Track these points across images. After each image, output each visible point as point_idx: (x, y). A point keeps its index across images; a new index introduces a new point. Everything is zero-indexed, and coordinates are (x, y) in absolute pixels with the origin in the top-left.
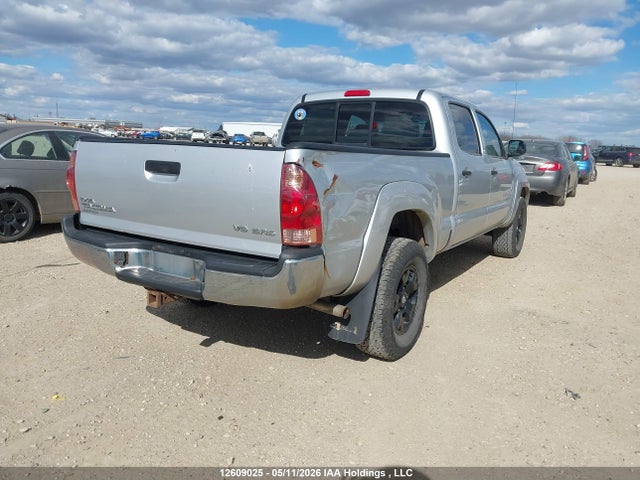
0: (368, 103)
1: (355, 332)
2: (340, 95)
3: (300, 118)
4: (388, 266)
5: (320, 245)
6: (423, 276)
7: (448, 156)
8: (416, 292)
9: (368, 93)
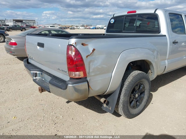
0: (135, 15)
1: (110, 109)
2: (126, 13)
3: (112, 23)
4: (127, 83)
5: (86, 78)
6: (147, 86)
7: (165, 36)
8: (144, 92)
9: (135, 12)
